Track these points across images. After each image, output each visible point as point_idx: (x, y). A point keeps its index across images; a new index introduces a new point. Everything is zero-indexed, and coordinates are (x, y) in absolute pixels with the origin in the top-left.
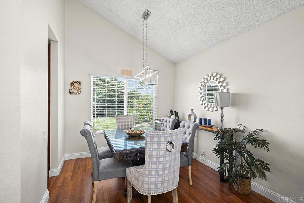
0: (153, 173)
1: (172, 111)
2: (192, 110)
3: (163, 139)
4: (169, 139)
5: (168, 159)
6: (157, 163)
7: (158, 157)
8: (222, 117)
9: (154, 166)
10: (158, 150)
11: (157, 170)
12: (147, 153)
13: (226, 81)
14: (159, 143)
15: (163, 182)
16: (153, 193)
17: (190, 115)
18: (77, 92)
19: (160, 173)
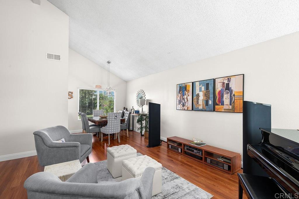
0: (110, 126)
1: (124, 108)
2: (133, 107)
3: (113, 115)
4: (116, 115)
5: (115, 121)
6: (112, 123)
7: (112, 121)
8: (142, 109)
9: (110, 124)
10: (112, 118)
11: (112, 127)
12: (108, 122)
13: (145, 94)
14: (112, 116)
15: (114, 129)
16: (110, 133)
17: (132, 109)
18: (70, 97)
19: (113, 126)
